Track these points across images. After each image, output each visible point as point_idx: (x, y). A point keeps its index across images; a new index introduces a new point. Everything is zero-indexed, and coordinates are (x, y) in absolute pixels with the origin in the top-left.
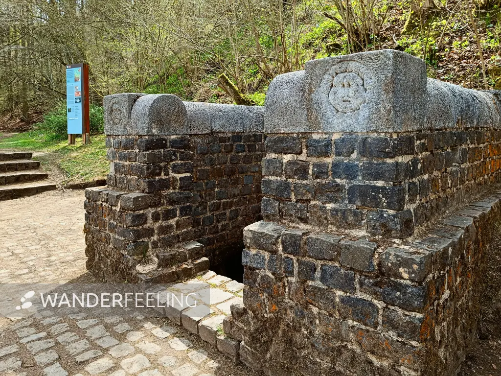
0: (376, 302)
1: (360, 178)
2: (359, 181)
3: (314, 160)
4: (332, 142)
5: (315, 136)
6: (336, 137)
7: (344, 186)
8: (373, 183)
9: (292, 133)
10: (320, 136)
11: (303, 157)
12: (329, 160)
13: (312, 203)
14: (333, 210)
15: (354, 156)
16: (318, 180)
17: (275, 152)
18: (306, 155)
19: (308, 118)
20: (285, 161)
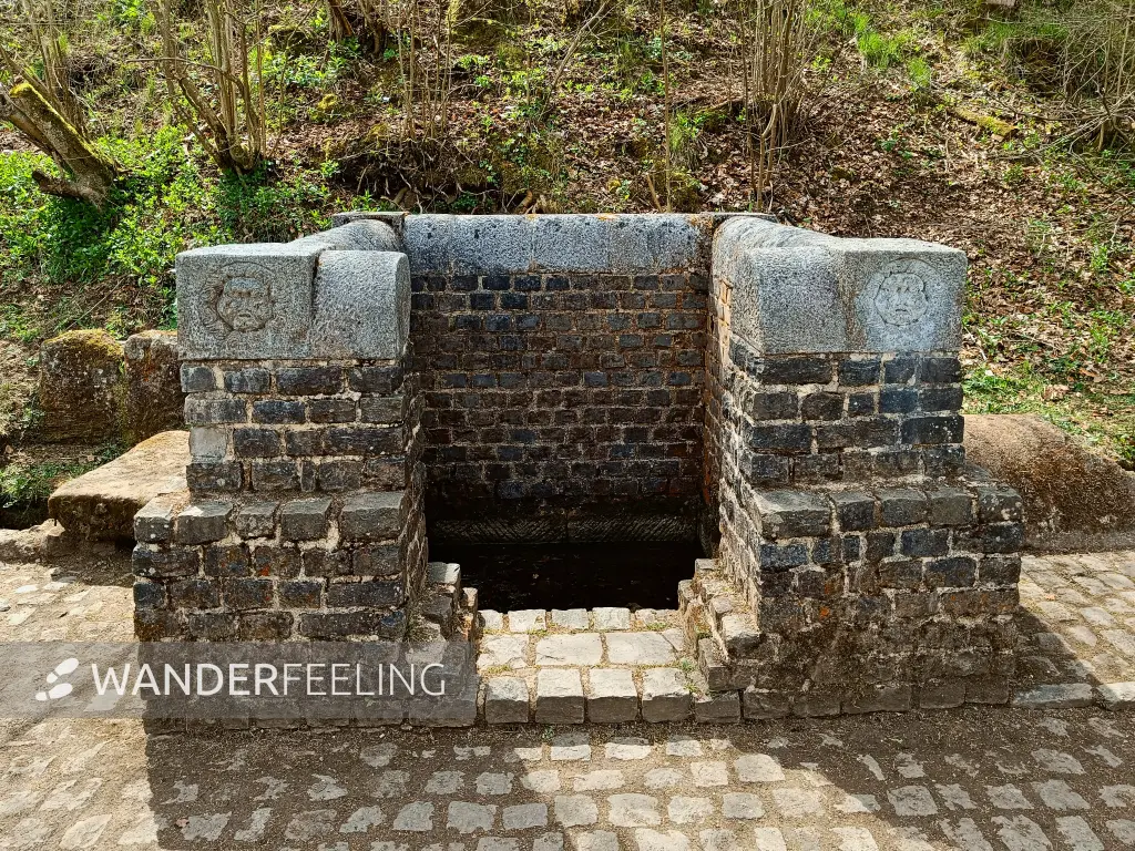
0: (971, 556)
1: (919, 409)
2: (918, 413)
3: (852, 390)
4: (882, 365)
5: (854, 358)
6: (886, 358)
7: (897, 422)
8: (936, 414)
9: (815, 354)
10: (861, 357)
11: (832, 387)
12: (875, 389)
13: (848, 450)
14: (880, 456)
15: (912, 381)
16: (859, 418)
17: (784, 382)
18: (837, 384)
19: (848, 331)
20: (801, 395)
